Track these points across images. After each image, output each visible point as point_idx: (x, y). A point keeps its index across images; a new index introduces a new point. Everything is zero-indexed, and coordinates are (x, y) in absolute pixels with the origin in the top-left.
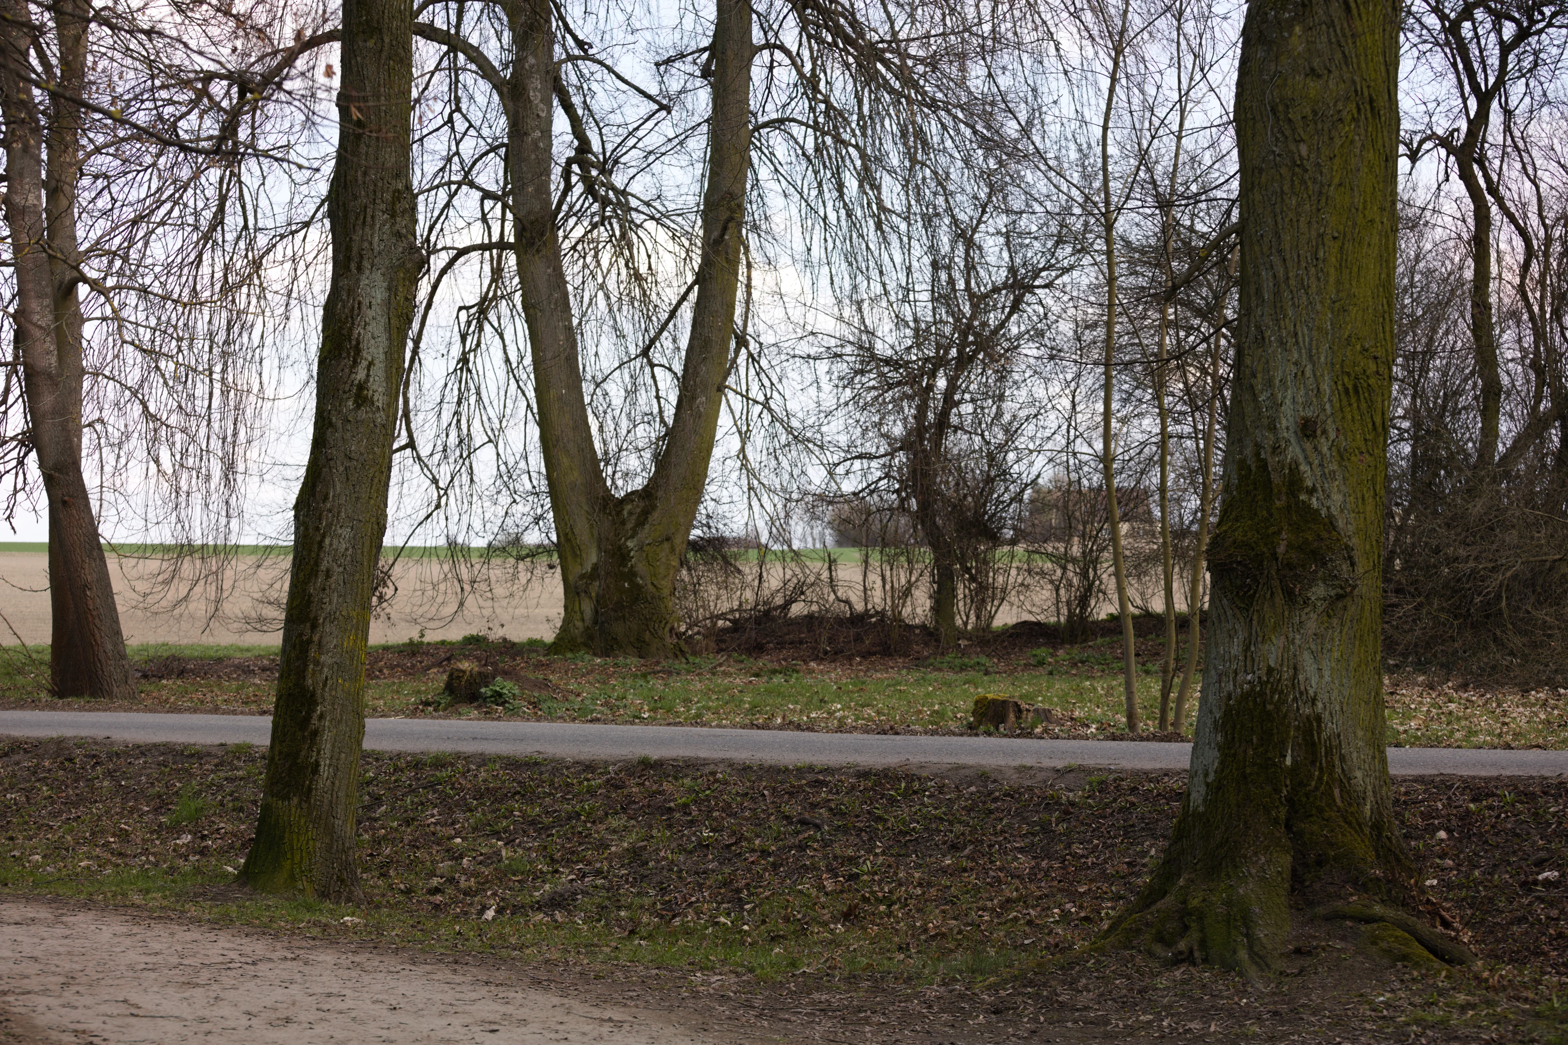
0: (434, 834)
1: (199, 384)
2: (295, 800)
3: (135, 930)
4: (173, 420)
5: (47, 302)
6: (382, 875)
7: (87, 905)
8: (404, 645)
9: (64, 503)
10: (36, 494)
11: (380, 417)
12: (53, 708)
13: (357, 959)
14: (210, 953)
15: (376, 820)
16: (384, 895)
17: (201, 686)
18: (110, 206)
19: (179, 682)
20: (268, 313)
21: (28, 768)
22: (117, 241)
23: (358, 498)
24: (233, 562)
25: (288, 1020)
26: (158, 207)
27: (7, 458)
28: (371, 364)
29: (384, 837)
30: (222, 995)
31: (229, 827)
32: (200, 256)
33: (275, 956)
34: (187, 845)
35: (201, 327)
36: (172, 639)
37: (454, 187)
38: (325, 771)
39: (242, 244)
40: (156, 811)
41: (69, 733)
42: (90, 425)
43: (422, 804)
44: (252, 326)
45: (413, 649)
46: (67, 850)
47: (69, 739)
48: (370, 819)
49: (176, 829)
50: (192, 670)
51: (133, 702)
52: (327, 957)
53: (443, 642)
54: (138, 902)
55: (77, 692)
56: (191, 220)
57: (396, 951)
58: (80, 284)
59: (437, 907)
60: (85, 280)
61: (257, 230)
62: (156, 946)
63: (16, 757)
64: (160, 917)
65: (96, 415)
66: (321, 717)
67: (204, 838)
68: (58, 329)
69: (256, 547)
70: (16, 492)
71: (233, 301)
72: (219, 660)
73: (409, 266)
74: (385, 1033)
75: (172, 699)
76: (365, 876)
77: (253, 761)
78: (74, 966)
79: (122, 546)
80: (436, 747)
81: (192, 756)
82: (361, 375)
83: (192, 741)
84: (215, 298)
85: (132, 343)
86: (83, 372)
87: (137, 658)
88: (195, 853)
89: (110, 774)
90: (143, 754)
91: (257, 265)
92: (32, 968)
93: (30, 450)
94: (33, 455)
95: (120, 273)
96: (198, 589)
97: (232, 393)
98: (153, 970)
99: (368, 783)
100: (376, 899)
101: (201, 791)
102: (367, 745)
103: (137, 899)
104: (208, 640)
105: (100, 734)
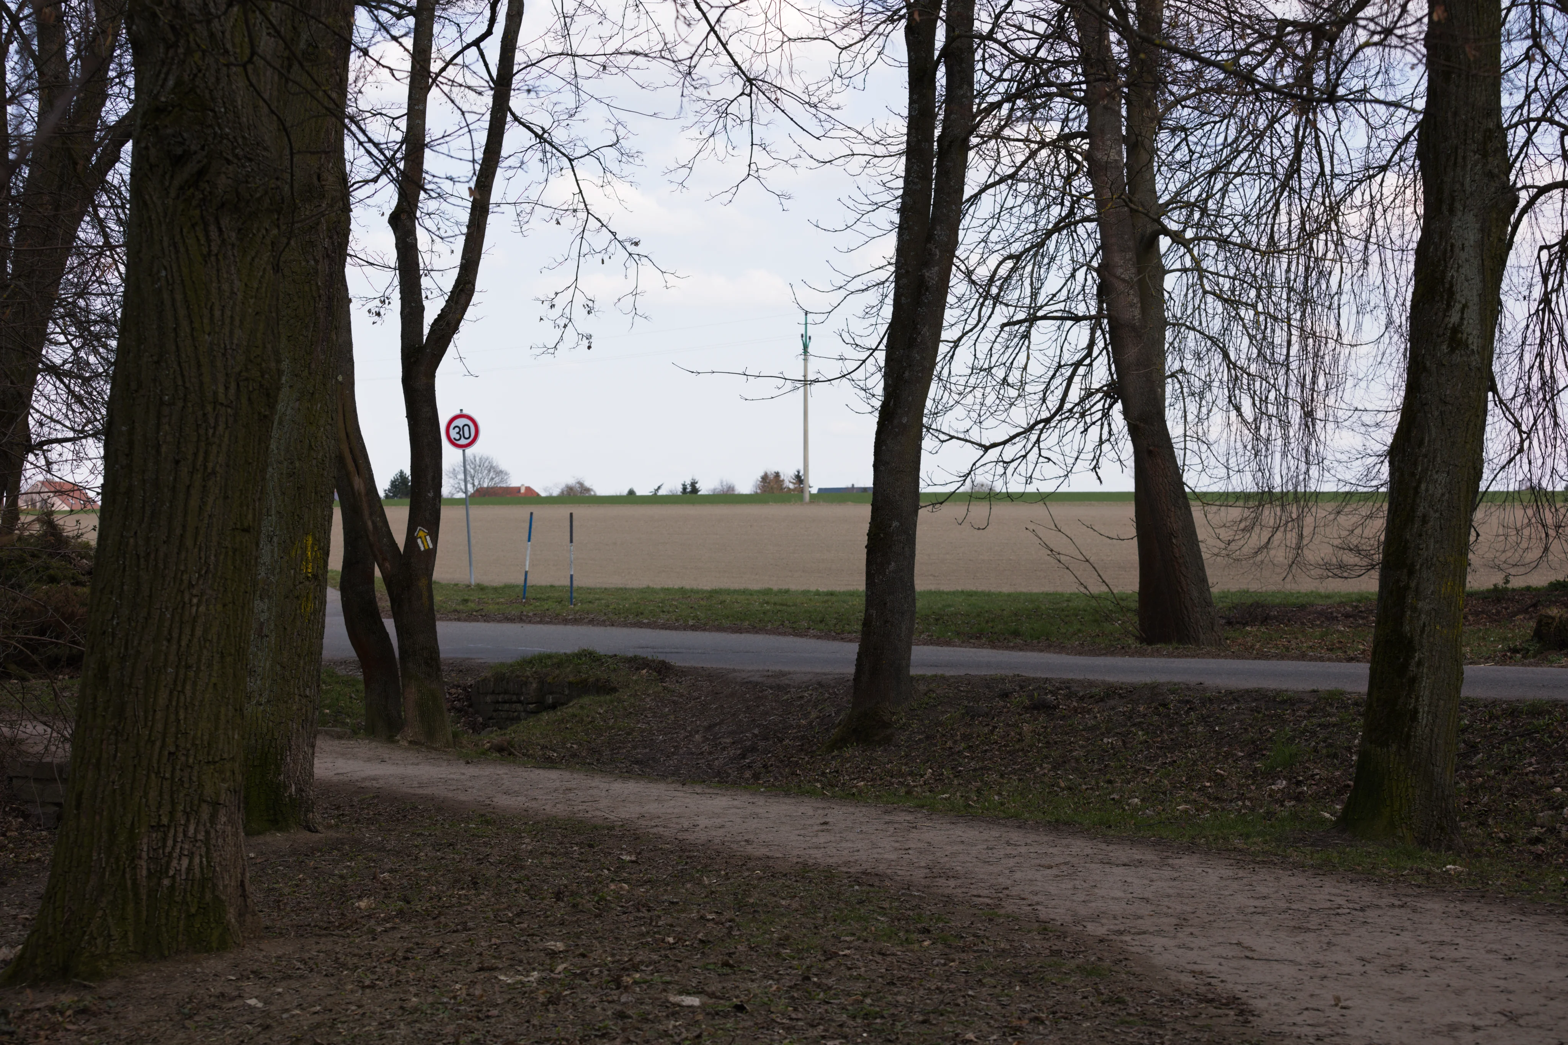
0: (1533, 783)
1: (1278, 331)
2: (1394, 748)
3: (1241, 873)
4: (1253, 369)
5: (1129, 255)
6: (1480, 823)
7: (1191, 848)
8: (1488, 591)
9: (1150, 452)
10: (1120, 445)
11: (1475, 361)
12: (1142, 654)
13: (1465, 908)
14: (1317, 898)
15: (1472, 768)
16: (1483, 844)
17: (1285, 632)
18: (1188, 159)
19: (1263, 629)
20: (1346, 259)
21: (1124, 713)
22: (1195, 192)
23: (1453, 443)
24: (1314, 510)
25: (1402, 967)
26: (1235, 158)
27: (1093, 410)
28: (1465, 307)
29: (1482, 786)
30: (1334, 940)
31: (1324, 773)
32: (1277, 204)
33: (1383, 902)
34: (1282, 790)
35: (1279, 275)
36: (1254, 587)
37: (1532, 125)
38: (1424, 718)
39: (1319, 191)
40: (1250, 756)
41: (1162, 678)
42: (1173, 375)
43: (1519, 752)
44: (1330, 273)
45: (1498, 595)
46: (1164, 793)
47: (1163, 684)
48: (1466, 767)
49: (1271, 775)
50: (1275, 617)
51: (1220, 649)
52: (1435, 905)
53: (1528, 588)
54: (1240, 846)
55: (1165, 639)
56: (1267, 169)
57: (1504, 901)
58: (1161, 237)
59: (1538, 857)
60: (1167, 232)
61: (1334, 176)
62: (1262, 890)
63: (1112, 703)
64: (1264, 862)
65: (1177, 366)
66: (1419, 664)
67: (1299, 783)
68: (1141, 282)
69: (1336, 494)
70: (1101, 443)
71: (1311, 249)
72: (1302, 607)
73: (1502, 206)
74: (1501, 983)
75: (1258, 645)
76: (1463, 824)
77: (1346, 707)
78: (1185, 908)
79: (1205, 494)
80: (1531, 695)
81: (1284, 702)
82: (1455, 318)
83: (1284, 687)
84: (1293, 245)
85: (1214, 294)
86: (1166, 323)
87: (1221, 605)
88: (1291, 799)
89: (1203, 719)
90: (1236, 700)
91: (1334, 211)
92: (1145, 910)
93: (1116, 402)
94: (1119, 406)
95: (1199, 225)
96: (1279, 535)
97: (1310, 341)
98: (1263, 914)
99: (1464, 731)
100: (1476, 847)
101: (1294, 737)
102: (1466, 692)
103: (1238, 843)
104: (1290, 586)
105: (1193, 680)
